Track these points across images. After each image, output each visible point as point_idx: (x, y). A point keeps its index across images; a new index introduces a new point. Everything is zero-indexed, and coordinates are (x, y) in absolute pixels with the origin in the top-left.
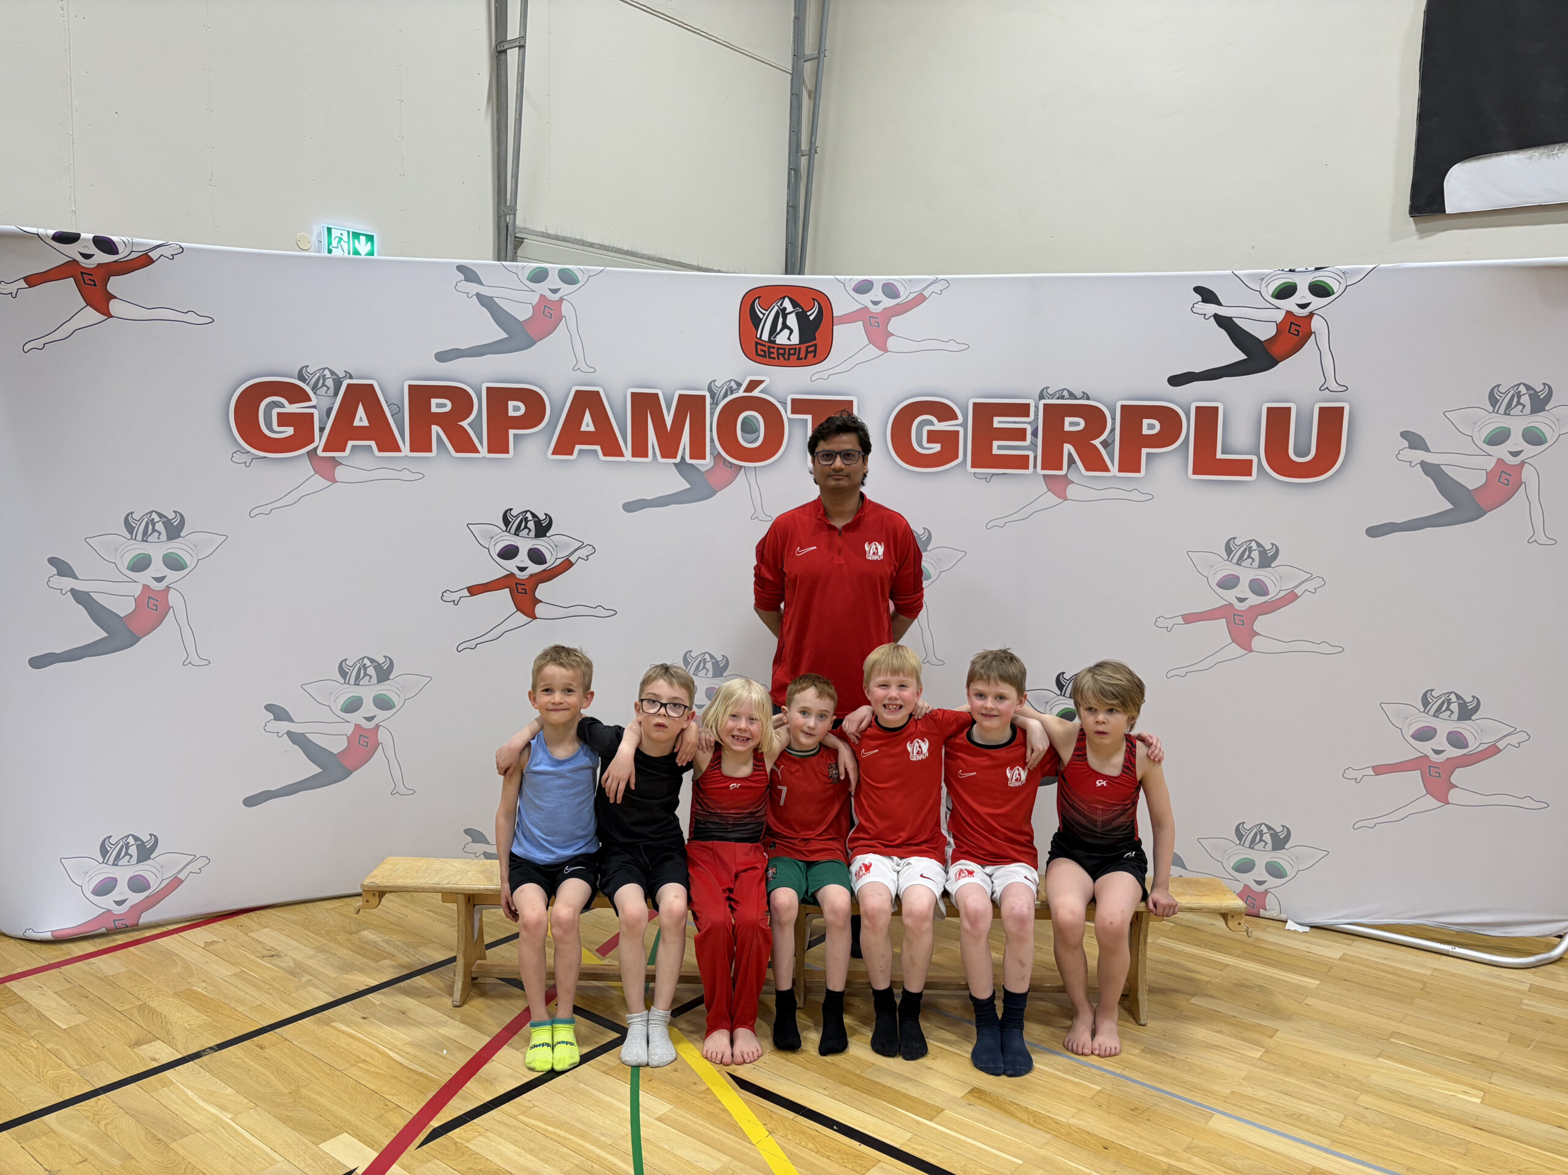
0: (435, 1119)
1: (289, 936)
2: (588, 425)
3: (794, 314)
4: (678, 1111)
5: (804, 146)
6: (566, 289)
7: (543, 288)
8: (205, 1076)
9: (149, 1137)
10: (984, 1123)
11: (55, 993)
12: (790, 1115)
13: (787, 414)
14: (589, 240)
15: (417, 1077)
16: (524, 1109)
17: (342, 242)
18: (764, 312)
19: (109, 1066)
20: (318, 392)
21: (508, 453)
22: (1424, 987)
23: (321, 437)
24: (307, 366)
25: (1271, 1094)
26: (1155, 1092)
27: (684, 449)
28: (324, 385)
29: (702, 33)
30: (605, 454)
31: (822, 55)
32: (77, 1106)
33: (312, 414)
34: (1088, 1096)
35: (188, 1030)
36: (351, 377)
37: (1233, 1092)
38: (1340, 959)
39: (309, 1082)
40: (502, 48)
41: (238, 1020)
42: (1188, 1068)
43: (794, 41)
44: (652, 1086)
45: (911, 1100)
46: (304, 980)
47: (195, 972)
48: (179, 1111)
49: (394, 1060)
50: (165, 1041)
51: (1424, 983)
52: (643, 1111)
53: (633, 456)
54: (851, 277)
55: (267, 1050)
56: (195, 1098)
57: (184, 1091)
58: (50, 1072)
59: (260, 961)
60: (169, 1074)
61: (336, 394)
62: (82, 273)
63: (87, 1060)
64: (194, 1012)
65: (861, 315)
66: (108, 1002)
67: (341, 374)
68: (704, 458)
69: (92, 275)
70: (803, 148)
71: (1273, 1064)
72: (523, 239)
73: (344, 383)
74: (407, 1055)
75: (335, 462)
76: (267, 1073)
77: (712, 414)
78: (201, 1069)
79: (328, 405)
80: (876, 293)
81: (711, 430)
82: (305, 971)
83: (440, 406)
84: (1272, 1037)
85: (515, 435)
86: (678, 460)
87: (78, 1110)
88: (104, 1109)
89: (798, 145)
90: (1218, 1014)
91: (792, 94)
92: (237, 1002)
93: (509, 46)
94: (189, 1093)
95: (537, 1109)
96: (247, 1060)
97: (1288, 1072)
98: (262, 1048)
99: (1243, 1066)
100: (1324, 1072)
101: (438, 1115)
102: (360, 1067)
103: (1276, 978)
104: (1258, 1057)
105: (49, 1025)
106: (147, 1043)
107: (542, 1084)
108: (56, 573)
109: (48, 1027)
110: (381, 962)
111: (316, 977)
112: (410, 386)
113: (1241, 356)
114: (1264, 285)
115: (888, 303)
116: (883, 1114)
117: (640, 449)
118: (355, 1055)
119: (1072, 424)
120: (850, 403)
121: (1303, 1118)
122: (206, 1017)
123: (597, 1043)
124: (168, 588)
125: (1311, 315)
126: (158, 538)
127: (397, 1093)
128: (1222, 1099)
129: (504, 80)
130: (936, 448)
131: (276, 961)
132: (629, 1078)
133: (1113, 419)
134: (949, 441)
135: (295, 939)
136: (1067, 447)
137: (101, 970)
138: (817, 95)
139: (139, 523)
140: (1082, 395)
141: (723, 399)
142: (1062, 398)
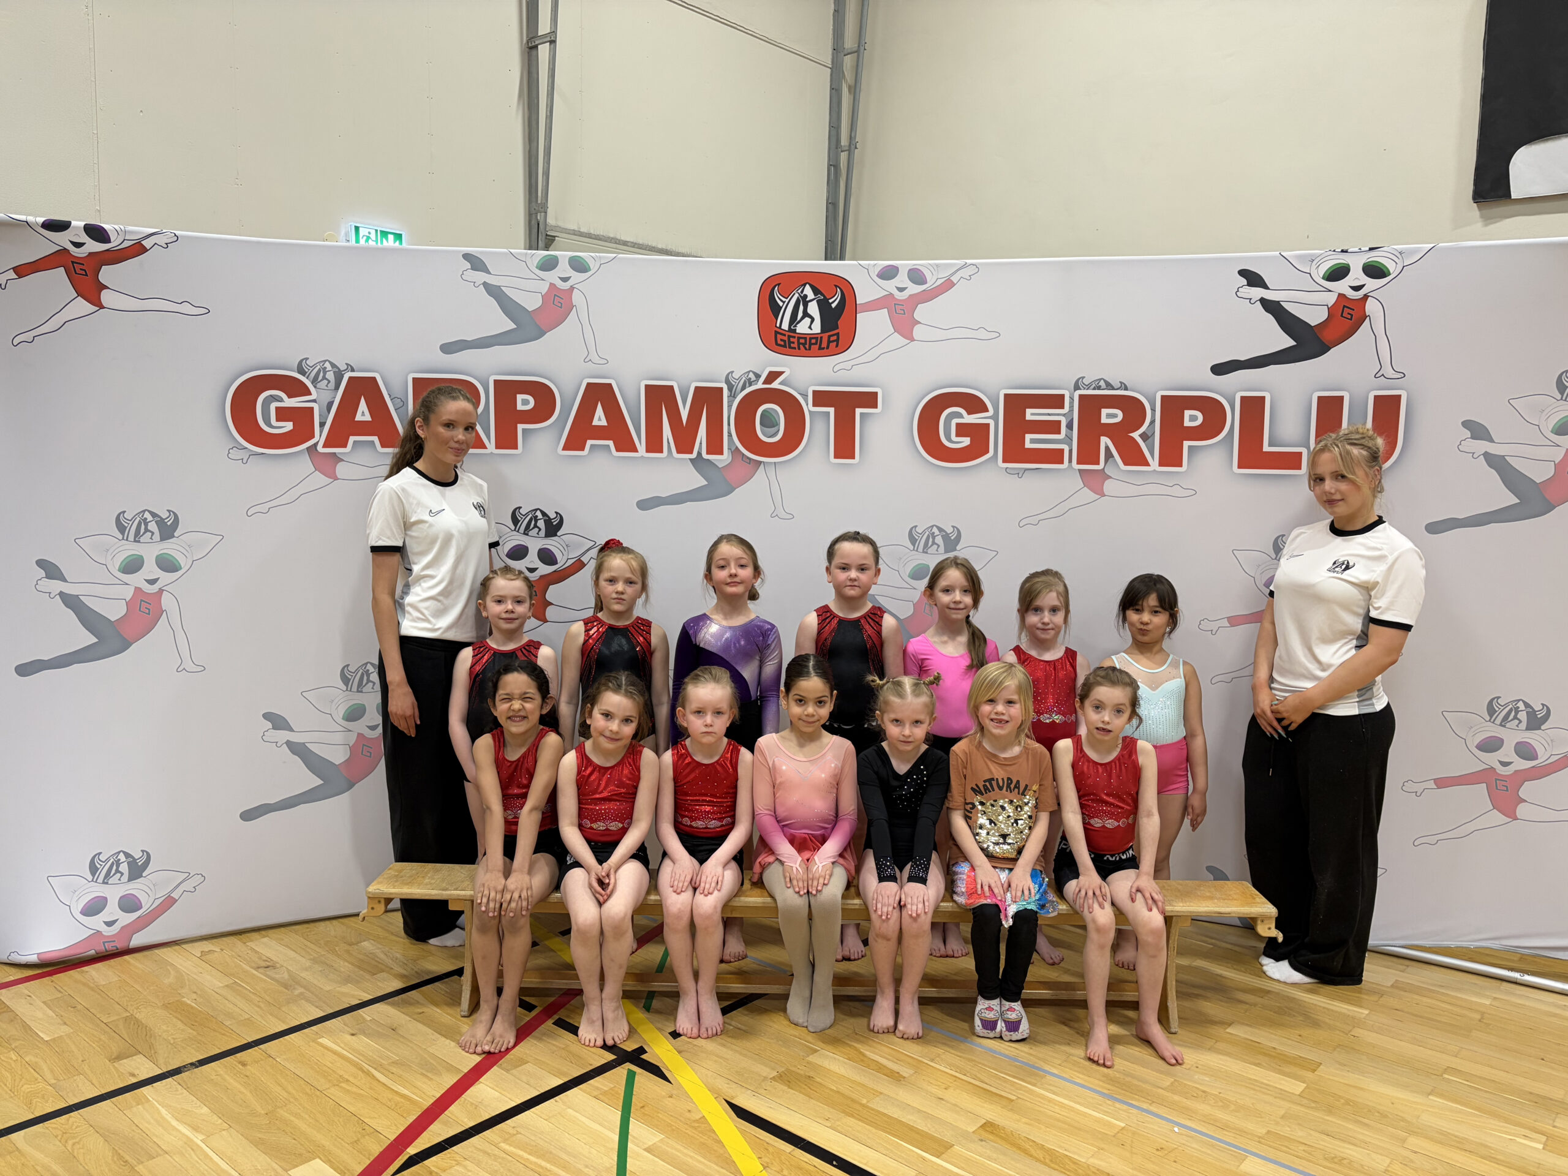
0: (413, 1145)
1: (287, 946)
2: (600, 419)
3: (815, 301)
4: (670, 1141)
5: (844, 142)
6: (576, 277)
7: (553, 277)
8: (182, 1093)
9: (115, 1159)
10: (995, 1161)
11: (43, 1002)
12: (788, 1148)
13: (808, 407)
14: (622, 239)
15: (398, 1099)
16: (507, 1136)
17: (370, 240)
18: (784, 299)
19: (86, 1081)
20: (318, 385)
21: (517, 449)
22: (1482, 1018)
23: (321, 432)
24: (307, 359)
25: (1313, 1135)
26: (1184, 1130)
27: (701, 443)
28: (324, 378)
29: (738, 27)
30: (619, 450)
31: (862, 48)
32: (47, 1124)
33: (312, 409)
34: (1109, 1133)
35: (172, 1044)
36: (353, 370)
37: (1269, 1132)
38: (1392, 986)
39: (286, 1102)
40: (533, 44)
41: (223, 1034)
42: (1221, 1104)
43: (834, 34)
44: (643, 1113)
45: (918, 1133)
46: (296, 992)
47: (187, 983)
48: (149, 1130)
49: (377, 1080)
50: (147, 1055)
51: (1483, 1014)
52: (632, 1141)
53: (648, 451)
54: (876, 262)
55: (248, 1067)
56: (169, 1117)
57: (158, 1109)
58: (26, 1086)
59: (254, 972)
60: (145, 1090)
61: (337, 387)
62: (73, 262)
63: (65, 1074)
64: (180, 1025)
65: (886, 302)
66: (95, 1013)
67: (343, 367)
68: (722, 453)
69: (83, 264)
70: (843, 144)
71: (1315, 1102)
72: (555, 237)
73: (345, 376)
74: (391, 1075)
75: (336, 459)
76: (245, 1091)
77: (730, 406)
78: (179, 1087)
79: (329, 400)
80: (902, 279)
82: (298, 983)
84: (1314, 1071)
85: (524, 430)
86: (694, 455)
87: (47, 1128)
88: (74, 1127)
89: (838, 140)
90: (1257, 1044)
91: (832, 89)
92: (225, 1014)
93: (541, 41)
94: (163, 1111)
95: (520, 1135)
96: (227, 1077)
97: (1330, 1110)
98: (244, 1064)
99: (1282, 1103)
100: (1369, 1111)
101: (417, 1141)
102: (341, 1087)
103: (1320, 1006)
104: (1298, 1093)
105: (31, 1036)
106: (128, 1057)
107: (529, 1109)
108: (44, 576)
109: (31, 1038)
110: (378, 975)
111: (309, 991)
112: (414, 379)
113: (1288, 342)
114: (1314, 266)
115: (914, 289)
116: (888, 1149)
117: (654, 444)
118: (338, 1074)
119: (1109, 416)
120: (875, 395)
121: (1345, 1162)
122: (192, 1031)
123: (591, 1065)
124: (161, 591)
125: (1366, 297)
126: (151, 538)
127: (376, 1116)
128: (1256, 1139)
129: (535, 76)
130: (966, 441)
131: (270, 972)
132: (621, 1104)
133: (1153, 410)
134: (978, 435)
135: (294, 951)
136: (1105, 441)
137: (94, 979)
138: (857, 90)
139: (131, 522)
140: (1120, 385)
141: (741, 391)
142: (1099, 388)
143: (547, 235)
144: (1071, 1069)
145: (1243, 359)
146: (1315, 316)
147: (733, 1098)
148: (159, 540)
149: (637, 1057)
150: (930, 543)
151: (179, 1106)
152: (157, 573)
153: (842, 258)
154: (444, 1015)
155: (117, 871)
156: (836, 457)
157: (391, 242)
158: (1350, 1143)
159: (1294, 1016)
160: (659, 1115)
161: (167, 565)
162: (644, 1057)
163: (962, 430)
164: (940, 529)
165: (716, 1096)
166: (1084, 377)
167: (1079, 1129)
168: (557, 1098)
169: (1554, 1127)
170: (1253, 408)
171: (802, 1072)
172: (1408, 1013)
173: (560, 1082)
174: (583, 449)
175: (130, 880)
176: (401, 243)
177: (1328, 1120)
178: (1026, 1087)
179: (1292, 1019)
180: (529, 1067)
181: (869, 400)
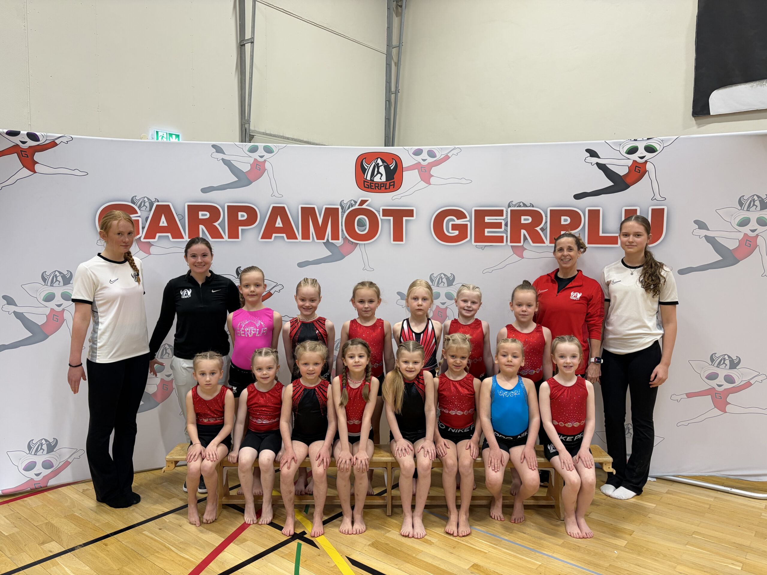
2: (279, 224)
3: (383, 166)
5: (393, 89)
6: (267, 156)
7: (256, 155)
8: (75, 560)
11: (4, 516)
13: (380, 217)
14: (287, 136)
15: (183, 560)
17: (164, 138)
18: (368, 165)
19: (27, 555)
20: (141, 209)
21: (238, 238)
22: (710, 507)
23: (143, 232)
24: (136, 196)
25: (630, 566)
27: (328, 235)
28: (144, 205)
29: (342, 35)
30: (288, 238)
31: (401, 45)
33: (138, 220)
34: (533, 568)
35: (70, 536)
36: (158, 201)
37: (610, 565)
38: (667, 493)
39: (128, 563)
40: (243, 44)
41: (96, 530)
42: (587, 552)
43: (387, 38)
44: (306, 565)
45: (441, 570)
47: (76, 505)
49: (173, 551)
50: (57, 542)
51: (710, 505)
53: (302, 239)
54: (412, 147)
55: (109, 546)
56: (69, 572)
57: (63, 568)
60: (57, 559)
61: (150, 210)
62: (21, 151)
63: (16, 552)
64: (73, 526)
65: (416, 166)
66: (31, 521)
67: (153, 200)
68: (339, 240)
69: (26, 152)
71: (632, 550)
72: (254, 136)
73: (154, 204)
74: (180, 549)
75: (150, 244)
76: (107, 559)
77: (342, 217)
78: (74, 557)
79: (147, 216)
80: (425, 155)
81: (342, 226)
83: (203, 215)
84: (631, 535)
85: (242, 229)
86: (325, 241)
89: (390, 88)
90: (603, 523)
91: (387, 64)
92: (96, 521)
93: (246, 42)
94: (66, 569)
96: (98, 552)
97: (639, 553)
98: (106, 545)
99: (616, 551)
100: (658, 554)
102: (155, 555)
104: (624, 546)
106: (48, 543)
107: (249, 564)
108: (6, 303)
110: (172, 499)
111: (138, 508)
112: (188, 205)
113: (611, 184)
114: (621, 147)
115: (430, 160)
117: (306, 236)
118: (153, 549)
119: (525, 220)
120: (412, 211)
122: (79, 529)
123: (279, 541)
124: (64, 310)
125: (646, 162)
126: (59, 284)
127: (173, 569)
128: (605, 569)
129: (244, 59)
130: (456, 233)
132: (295, 560)
133: (546, 217)
134: (462, 229)
136: (523, 232)
137: (29, 504)
138: (399, 65)
139: (49, 277)
140: (530, 205)
141: (348, 210)
142: (520, 206)
143: (250, 135)
144: (514, 537)
145: (589, 191)
146: (622, 171)
147: (350, 555)
148: (63, 285)
149: (301, 536)
150: (440, 282)
151: (74, 566)
152: (62, 301)
153: (393, 145)
155: (41, 449)
156: (394, 241)
157: (174, 139)
158: (649, 569)
160: (314, 565)
161: (67, 297)
162: (305, 536)
163: (455, 227)
164: (445, 275)
165: (341, 554)
166: (513, 201)
167: (519, 566)
168: (263, 558)
169: (746, 559)
170: (594, 215)
171: (383, 542)
172: (674, 505)
173: (264, 550)
174: (271, 239)
175: (48, 453)
176: (179, 140)
177: (638, 559)
178: (493, 546)
179: (619, 510)
180: (248, 543)
181: (410, 213)
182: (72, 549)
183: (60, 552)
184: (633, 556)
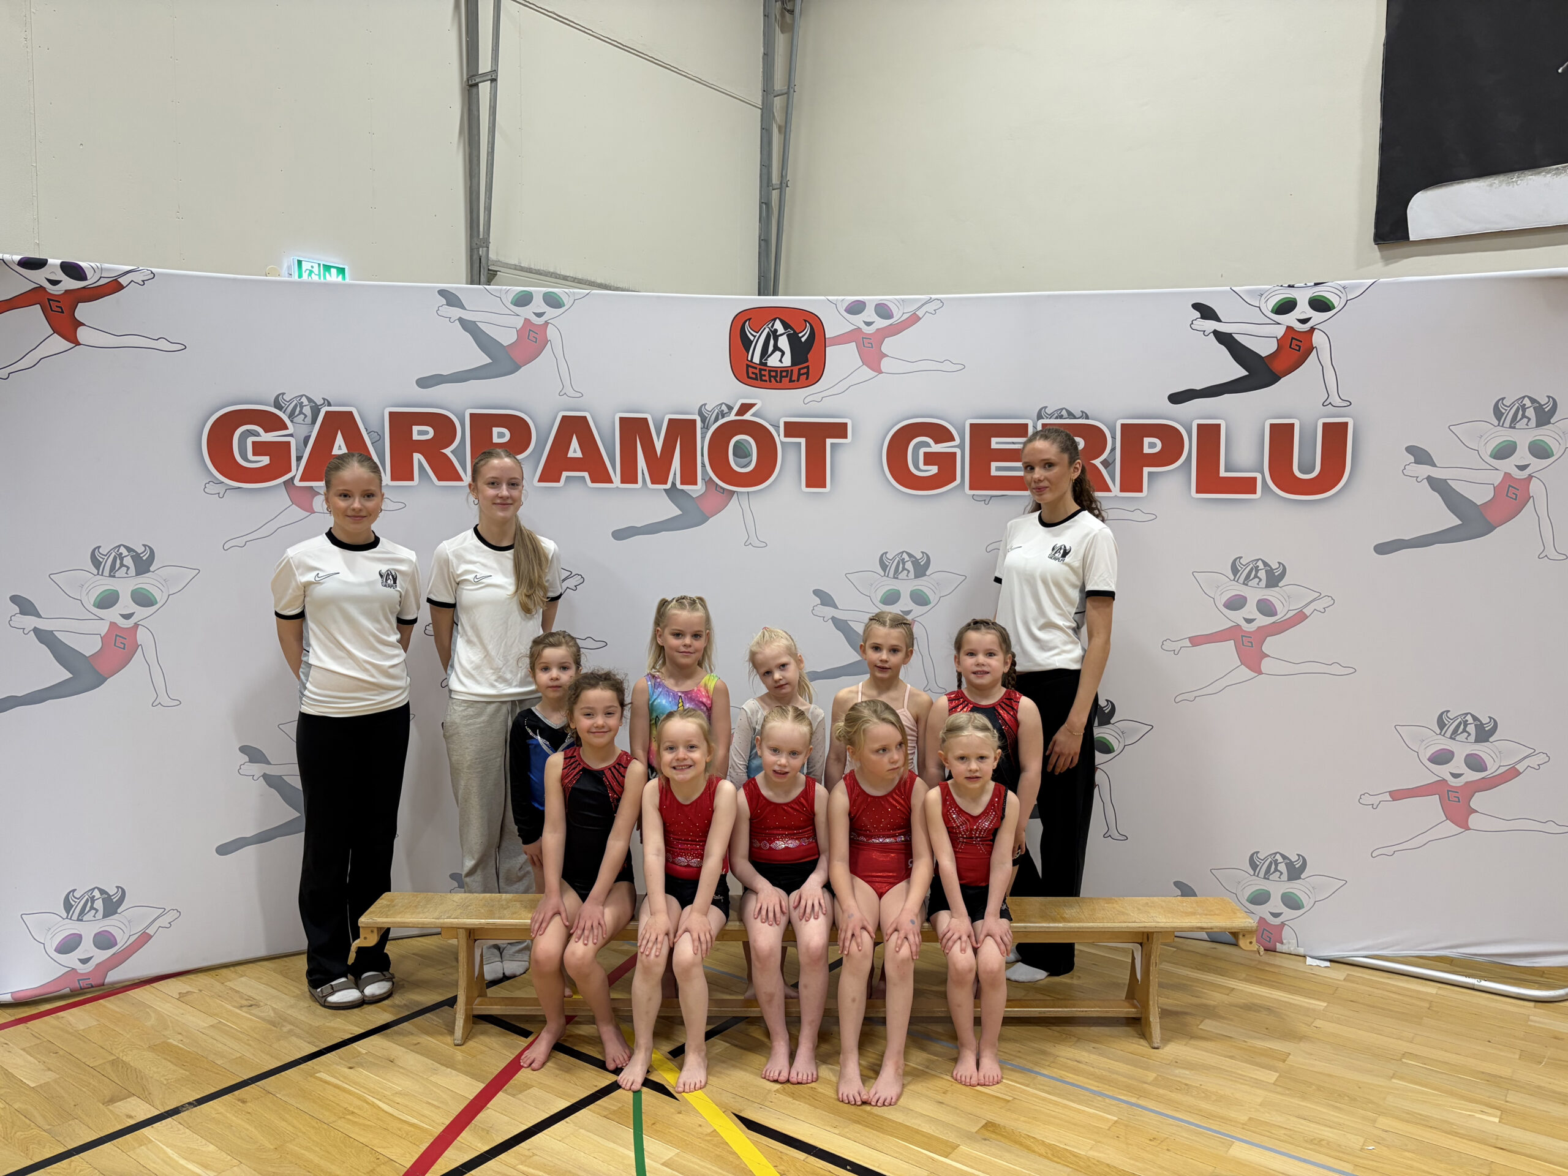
0: (430, 1171)
1: (267, 985)
2: (575, 451)
3: (785, 336)
4: (684, 1155)
5: (775, 180)
6: (551, 313)
7: (527, 312)
8: (185, 1133)
10: (1001, 1158)
11: (22, 1049)
12: (801, 1155)
13: (780, 438)
14: (562, 273)
15: (407, 1127)
16: (524, 1158)
17: (313, 274)
18: (754, 334)
19: (82, 1125)
20: (295, 420)
22: (1431, 1007)
23: (298, 466)
24: (284, 394)
25: (1289, 1120)
26: (1171, 1121)
27: (675, 474)
28: (301, 412)
29: (672, 69)
30: (593, 481)
31: (792, 91)
32: (49, 1169)
33: (289, 443)
34: (1103, 1127)
35: (165, 1085)
36: (329, 405)
37: (1250, 1119)
39: (295, 1136)
40: (474, 82)
41: (217, 1073)
42: (1203, 1095)
43: (764, 76)
44: (656, 1132)
45: (924, 1136)
46: (285, 1030)
47: (170, 1025)
48: (157, 1169)
49: (383, 1110)
50: (141, 1097)
51: (1432, 1003)
52: (649, 1157)
53: (622, 481)
54: (842, 297)
55: (250, 1103)
56: (175, 1156)
57: (162, 1148)
58: (18, 1133)
59: (238, 1011)
60: (146, 1131)
61: (314, 422)
62: (49, 300)
63: (58, 1119)
64: (169, 1065)
65: (852, 336)
66: (79, 1057)
67: (319, 402)
69: (59, 302)
70: (774, 181)
71: (1289, 1089)
72: (497, 271)
73: (322, 410)
74: (396, 1105)
75: (313, 492)
76: (250, 1129)
77: (703, 438)
78: (180, 1126)
79: (306, 434)
80: (869, 314)
82: (285, 1020)
83: (422, 433)
84: (1284, 1061)
86: (668, 486)
87: (49, 1173)
88: (77, 1171)
89: (769, 179)
91: (762, 129)
92: (215, 1054)
93: (481, 79)
95: (537, 1158)
96: (228, 1115)
98: (244, 1102)
99: (1259, 1091)
101: (433, 1167)
102: (349, 1120)
103: (1283, 1001)
104: (1272, 1082)
105: (16, 1083)
106: (122, 1100)
107: (541, 1132)
108: (18, 612)
109: (15, 1085)
111: (299, 1028)
113: (1242, 372)
114: (1263, 300)
115: (881, 323)
116: (897, 1152)
117: (629, 475)
118: (342, 1107)
120: (844, 426)
121: (1324, 1143)
122: (184, 1072)
123: (596, 1086)
124: (136, 625)
125: (1312, 329)
126: (126, 573)
127: (389, 1146)
128: (1241, 1126)
129: (476, 113)
130: (933, 470)
131: (255, 1011)
132: (632, 1122)
133: (1114, 438)
134: (946, 462)
135: (274, 988)
137: (71, 1025)
138: (788, 130)
139: (106, 558)
140: (1081, 414)
141: (714, 423)
142: (1061, 417)
143: (489, 270)
144: (1059, 1069)
145: (1198, 387)
146: (1265, 348)
147: (741, 1111)
148: (135, 575)
150: (901, 568)
151: (183, 1145)
152: (133, 607)
153: (775, 293)
154: (441, 1044)
155: (92, 908)
156: (808, 486)
157: (333, 277)
158: (1326, 1126)
159: (1260, 1011)
160: (671, 1131)
161: (143, 599)
163: (930, 459)
164: (910, 555)
165: (724, 1110)
166: (1047, 407)
167: (1075, 1124)
168: (567, 1119)
169: (1507, 1102)
170: (1209, 435)
172: (1362, 1004)
173: (568, 1104)
174: (558, 481)
175: (105, 916)
176: (344, 278)
177: (1305, 1106)
178: (1020, 1088)
179: (1257, 1014)
180: (534, 1091)
181: (840, 430)
182: (175, 1112)
183: (149, 1116)
184: (1292, 1101)
